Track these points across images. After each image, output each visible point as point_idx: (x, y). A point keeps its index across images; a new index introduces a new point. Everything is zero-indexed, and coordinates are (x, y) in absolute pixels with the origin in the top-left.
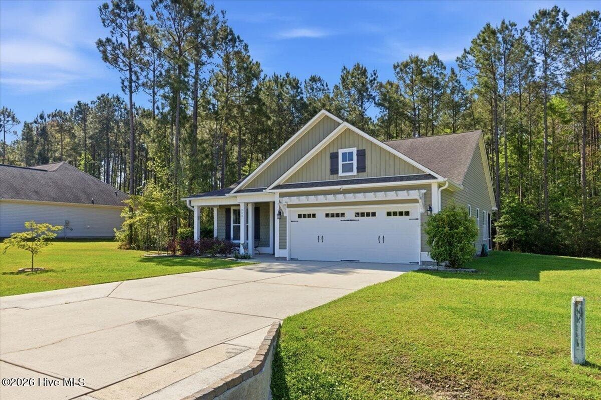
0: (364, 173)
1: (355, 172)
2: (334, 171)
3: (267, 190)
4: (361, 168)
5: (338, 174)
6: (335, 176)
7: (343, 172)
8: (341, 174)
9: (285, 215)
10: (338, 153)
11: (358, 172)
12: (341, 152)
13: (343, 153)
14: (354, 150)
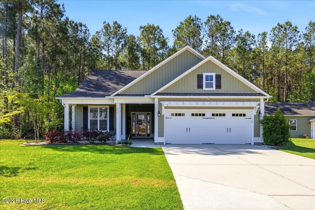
0: (220, 89)
1: (214, 88)
2: (200, 86)
3: (151, 96)
4: (219, 86)
5: (202, 88)
6: (200, 90)
7: (206, 87)
8: (204, 88)
9: (163, 114)
10: (203, 75)
11: (216, 88)
12: (205, 75)
13: (206, 76)
14: (214, 74)
